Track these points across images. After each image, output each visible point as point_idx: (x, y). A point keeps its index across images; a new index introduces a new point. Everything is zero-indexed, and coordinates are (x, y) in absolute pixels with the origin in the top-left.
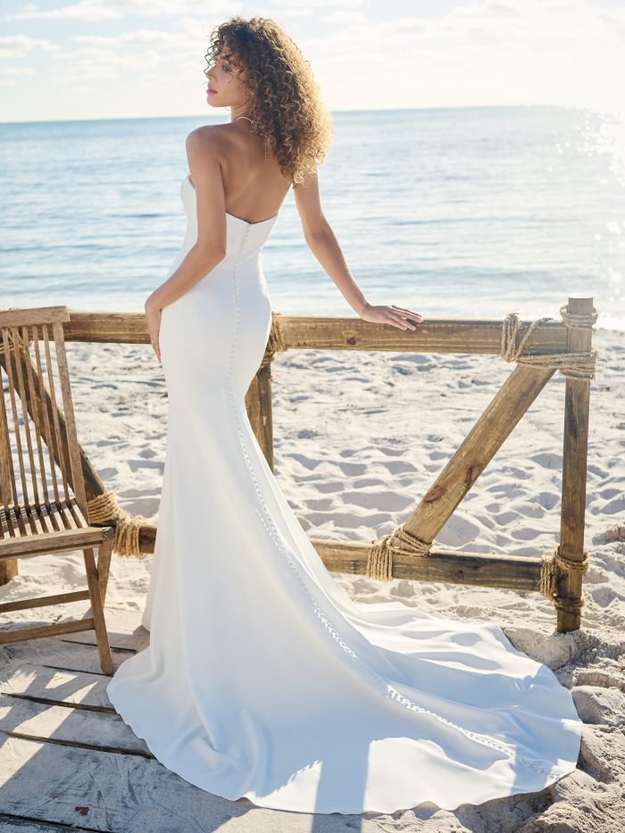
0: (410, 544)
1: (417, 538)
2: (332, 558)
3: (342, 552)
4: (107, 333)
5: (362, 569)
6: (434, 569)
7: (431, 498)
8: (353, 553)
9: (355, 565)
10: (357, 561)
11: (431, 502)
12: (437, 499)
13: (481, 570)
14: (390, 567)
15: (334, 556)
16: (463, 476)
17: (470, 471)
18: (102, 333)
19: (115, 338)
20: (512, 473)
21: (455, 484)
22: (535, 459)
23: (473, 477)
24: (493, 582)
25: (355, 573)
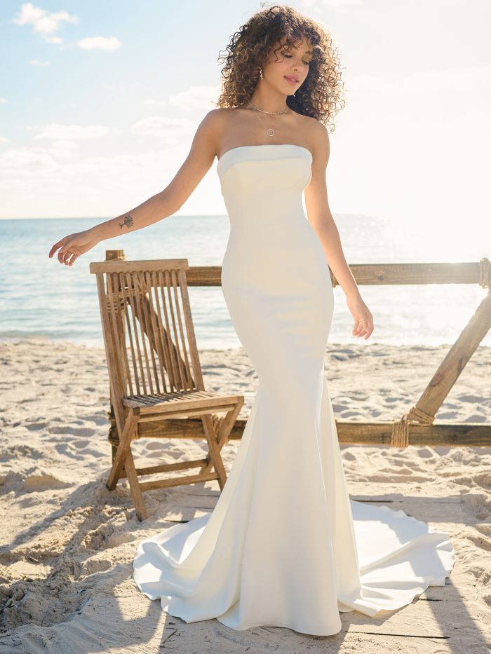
0: (421, 417)
1: (426, 413)
2: (366, 433)
3: (374, 428)
4: (210, 279)
5: (388, 439)
6: (437, 435)
7: (434, 383)
8: (382, 428)
9: (383, 437)
10: (384, 434)
11: (434, 386)
12: (438, 384)
13: (468, 434)
14: (408, 436)
15: (368, 431)
16: (456, 366)
17: (461, 362)
18: (206, 279)
19: (216, 282)
20: (447, 407)
21: (451, 372)
22: (460, 399)
23: (463, 365)
24: (477, 442)
25: (383, 443)
